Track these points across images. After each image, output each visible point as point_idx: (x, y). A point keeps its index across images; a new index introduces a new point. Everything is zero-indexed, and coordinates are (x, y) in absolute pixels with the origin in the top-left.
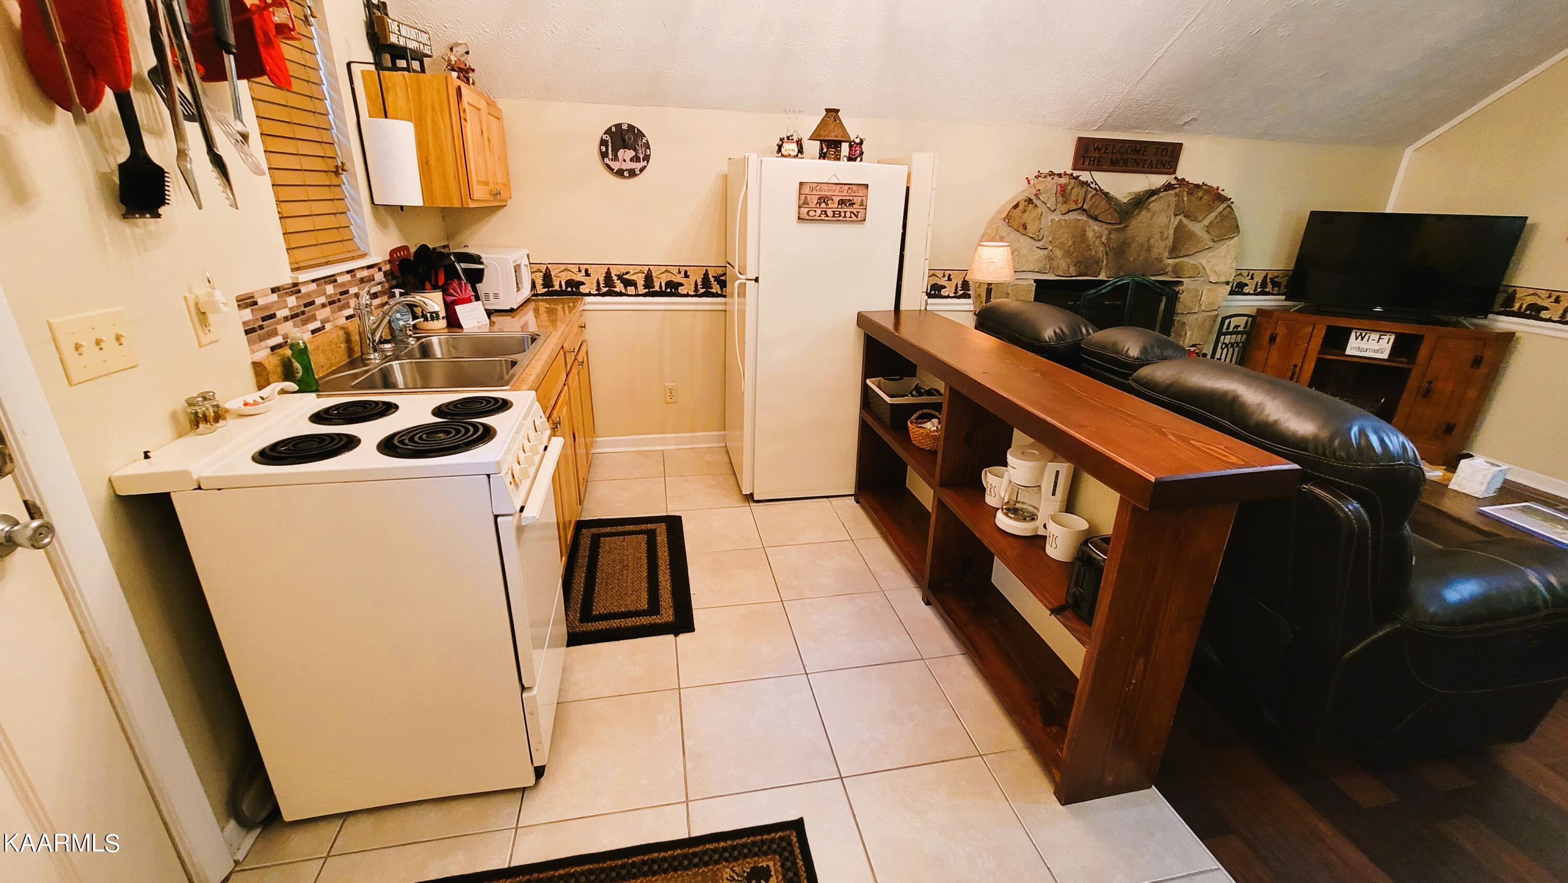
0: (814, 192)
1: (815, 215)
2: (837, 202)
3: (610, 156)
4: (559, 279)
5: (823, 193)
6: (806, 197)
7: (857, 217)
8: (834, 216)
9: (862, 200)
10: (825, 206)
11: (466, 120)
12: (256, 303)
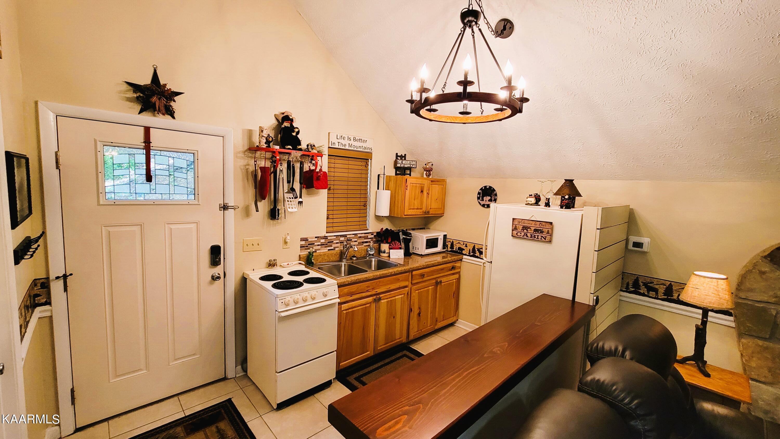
0: (520, 224)
1: (521, 235)
2: (533, 230)
3: (481, 199)
4: (456, 246)
5: (526, 225)
6: (516, 226)
7: (545, 240)
8: (531, 237)
9: (548, 231)
10: (526, 232)
11: (407, 189)
12: (308, 240)
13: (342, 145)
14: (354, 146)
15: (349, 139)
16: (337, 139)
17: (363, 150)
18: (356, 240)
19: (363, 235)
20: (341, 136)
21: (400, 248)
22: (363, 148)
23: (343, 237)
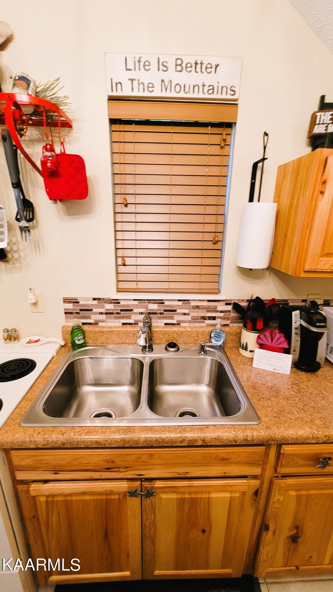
11: (322, 193)
12: (78, 302)
13: (141, 85)
14: (178, 87)
15: (163, 66)
16: (127, 70)
17: (207, 96)
18: (186, 311)
19: (205, 304)
20: (137, 59)
21: (287, 351)
22: (206, 89)
23: (155, 303)
